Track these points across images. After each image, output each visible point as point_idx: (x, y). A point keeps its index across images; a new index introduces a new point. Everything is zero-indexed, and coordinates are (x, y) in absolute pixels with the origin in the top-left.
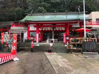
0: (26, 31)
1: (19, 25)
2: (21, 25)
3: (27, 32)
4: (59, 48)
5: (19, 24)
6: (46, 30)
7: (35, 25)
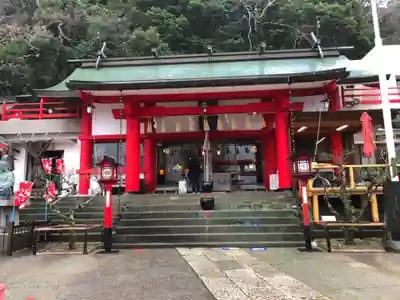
0: (75, 141)
1: (38, 113)
2: (50, 111)
3: (79, 142)
4: (252, 222)
5: (38, 107)
6: (178, 130)
7: (120, 106)
